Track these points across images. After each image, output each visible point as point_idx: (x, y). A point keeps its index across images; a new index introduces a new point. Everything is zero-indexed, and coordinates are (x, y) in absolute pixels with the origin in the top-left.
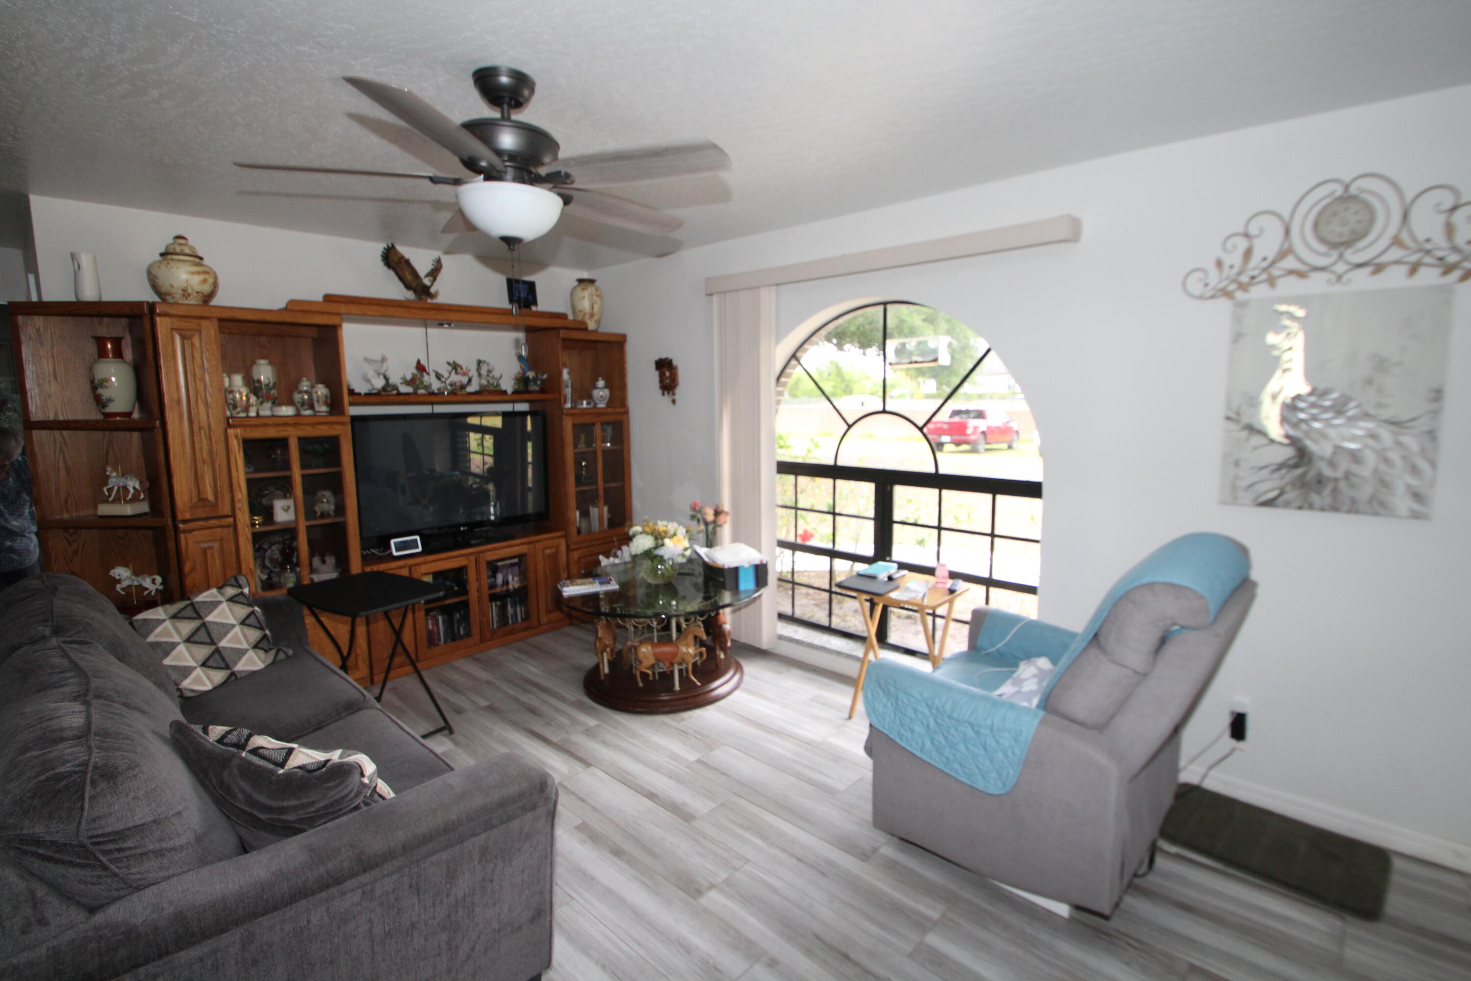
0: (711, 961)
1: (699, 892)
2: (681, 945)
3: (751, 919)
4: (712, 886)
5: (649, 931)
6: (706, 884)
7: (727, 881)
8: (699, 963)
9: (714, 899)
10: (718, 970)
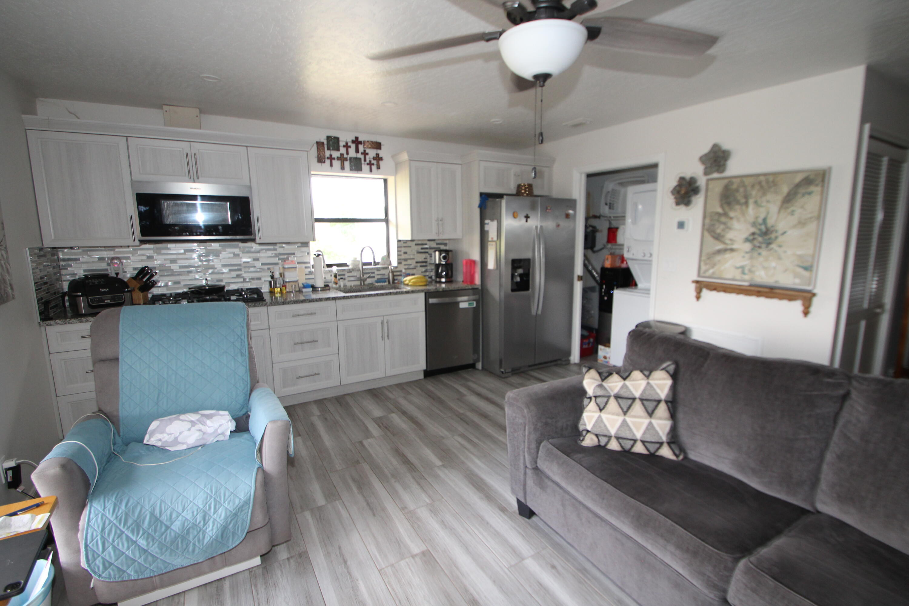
0: (433, 515)
1: (423, 553)
2: (445, 525)
3: (401, 530)
4: (413, 556)
5: (461, 536)
6: (418, 559)
7: (403, 558)
8: (439, 515)
9: (416, 547)
10: (431, 511)
